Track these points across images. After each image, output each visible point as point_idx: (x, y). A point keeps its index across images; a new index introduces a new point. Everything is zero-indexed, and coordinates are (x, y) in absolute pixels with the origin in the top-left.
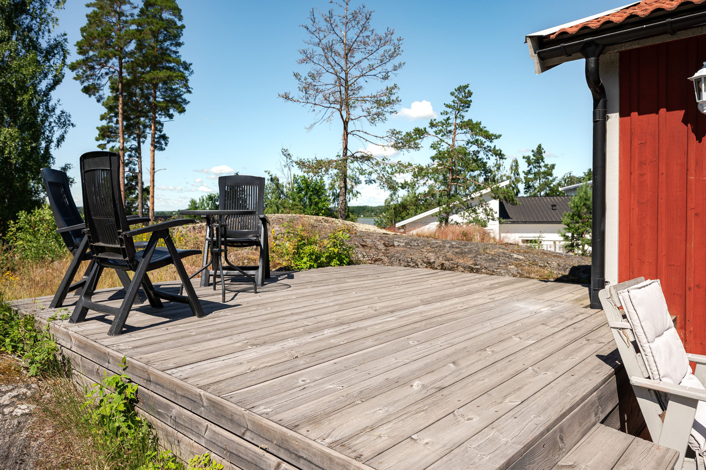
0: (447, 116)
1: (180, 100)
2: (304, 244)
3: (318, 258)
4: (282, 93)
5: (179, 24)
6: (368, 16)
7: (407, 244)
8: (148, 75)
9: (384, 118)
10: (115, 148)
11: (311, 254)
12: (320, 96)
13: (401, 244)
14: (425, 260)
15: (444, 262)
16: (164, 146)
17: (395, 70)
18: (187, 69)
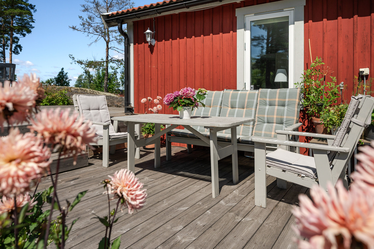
1: (28, 25)
4: (72, 26)
8: (7, 11)
16: (19, 52)
18: (32, 8)
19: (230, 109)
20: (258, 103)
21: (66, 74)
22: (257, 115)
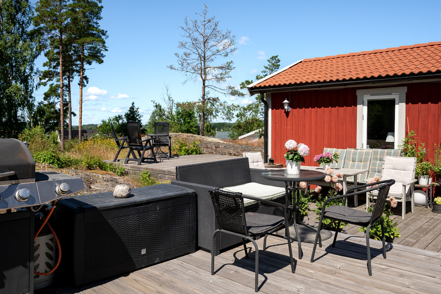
0: (266, 73)
1: (99, 55)
2: (182, 146)
3: (188, 151)
4: (169, 65)
5: (100, 5)
6: (216, 24)
7: (225, 147)
8: (80, 40)
9: (224, 80)
10: (53, 85)
11: (185, 150)
12: (190, 67)
13: (222, 147)
14: (229, 152)
15: (236, 153)
16: (85, 84)
17: (231, 52)
18: (104, 34)
19: (351, 162)
20: (372, 159)
21: (137, 109)
22: (371, 167)
